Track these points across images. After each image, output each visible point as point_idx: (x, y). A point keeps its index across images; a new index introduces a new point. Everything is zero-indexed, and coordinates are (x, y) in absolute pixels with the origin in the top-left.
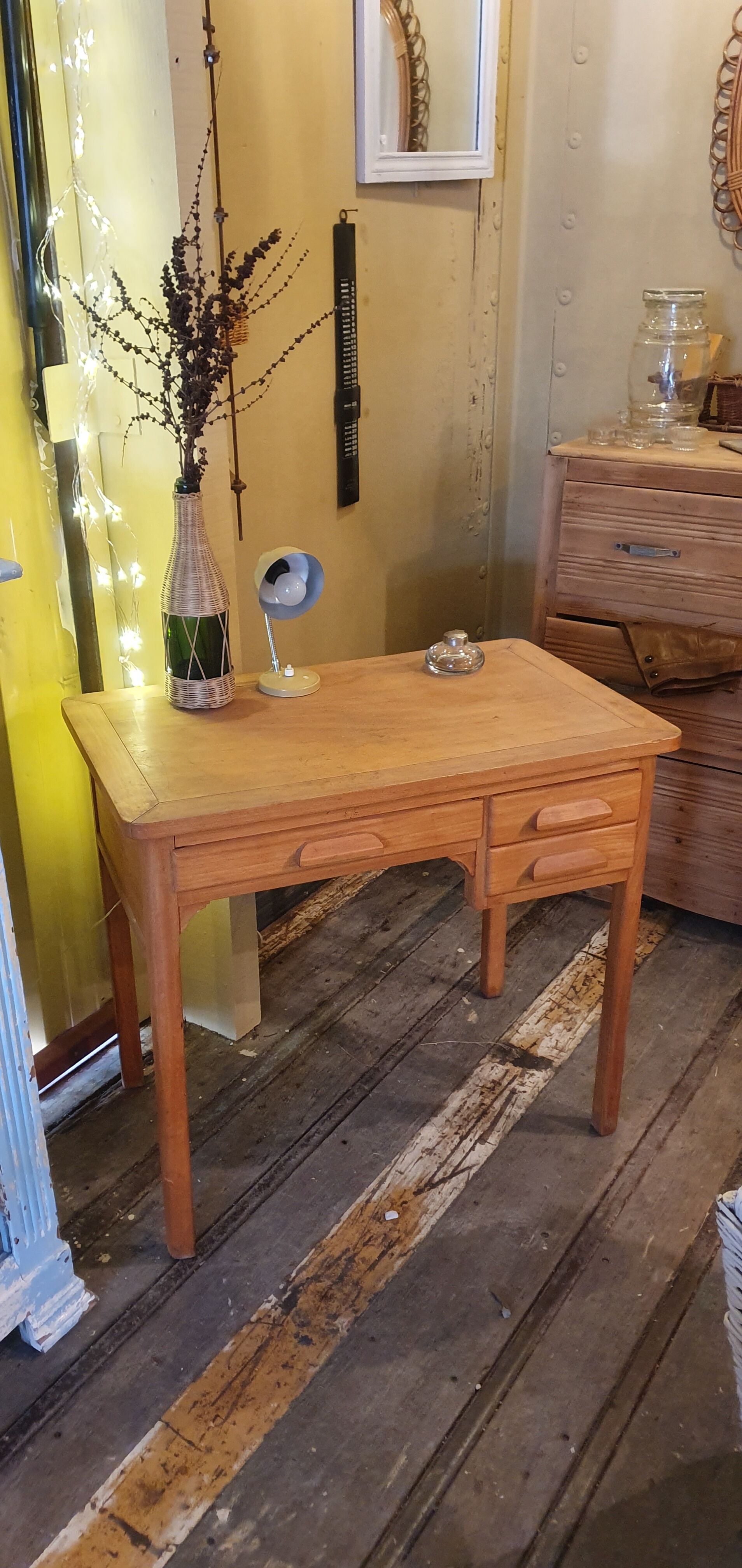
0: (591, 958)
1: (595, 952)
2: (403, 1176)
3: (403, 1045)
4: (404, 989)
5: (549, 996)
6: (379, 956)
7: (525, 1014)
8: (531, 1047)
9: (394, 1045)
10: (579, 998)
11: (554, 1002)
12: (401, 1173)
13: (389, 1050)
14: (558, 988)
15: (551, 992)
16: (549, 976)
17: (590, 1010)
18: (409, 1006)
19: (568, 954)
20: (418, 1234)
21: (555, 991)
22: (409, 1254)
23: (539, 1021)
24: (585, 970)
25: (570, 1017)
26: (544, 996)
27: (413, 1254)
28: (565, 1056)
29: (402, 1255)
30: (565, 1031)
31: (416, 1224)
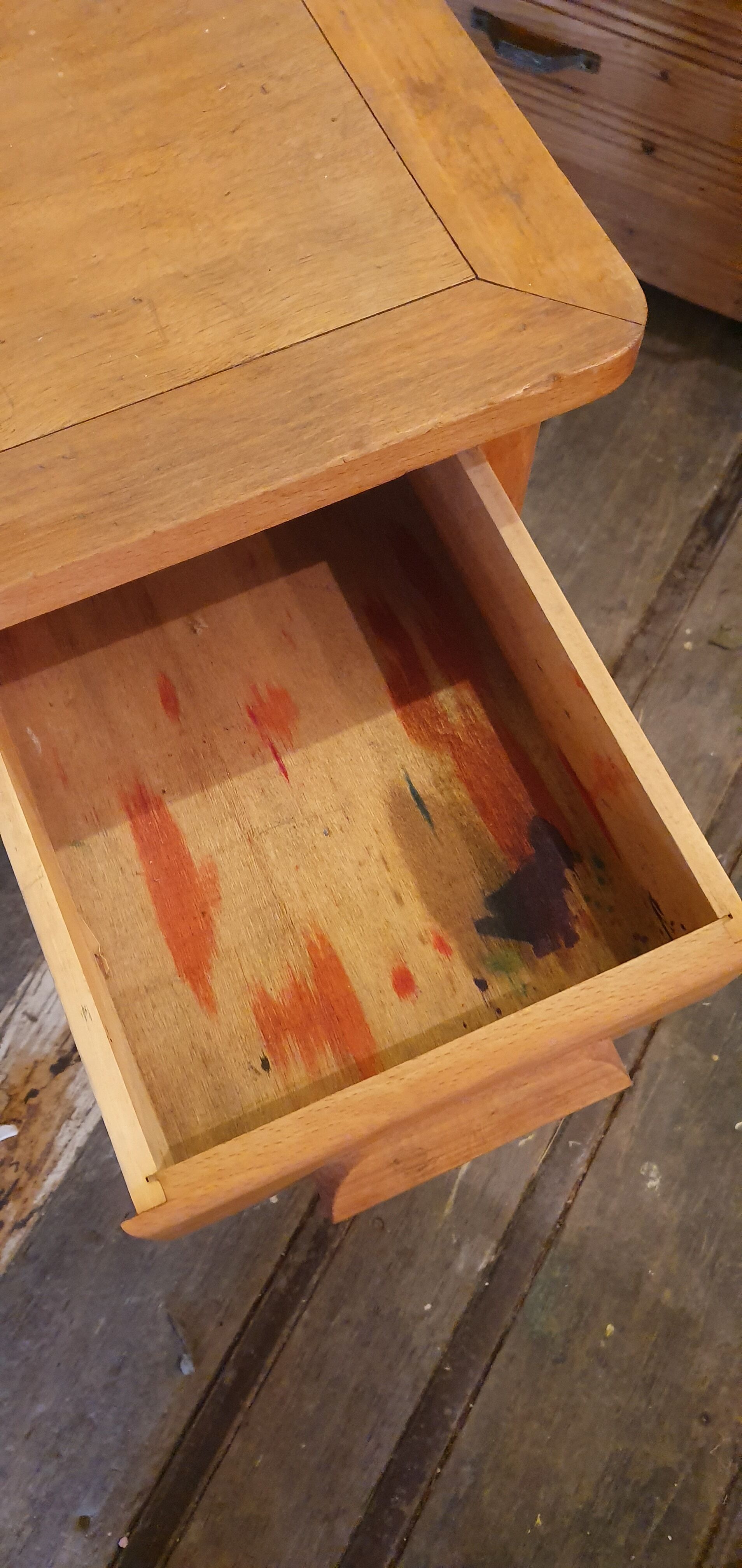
2: (35, 1027)
12: (33, 1019)
20: (50, 1171)
22: (32, 1221)
27: (38, 1222)
29: (19, 1225)
31: (50, 1145)
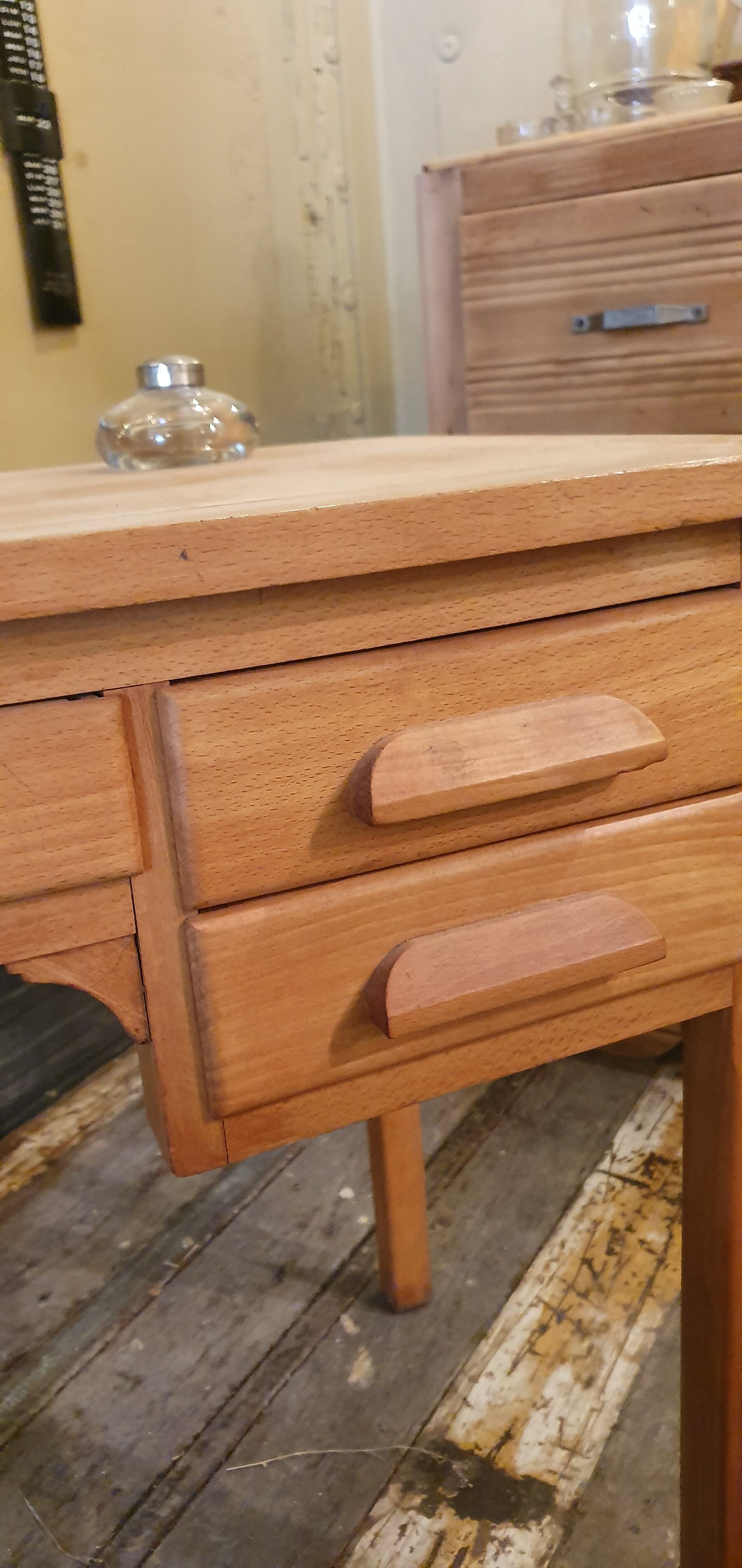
0: (618, 1184)
1: (623, 1169)
3: (187, 1469)
4: (214, 1302)
5: (537, 1290)
6: (171, 1223)
7: (484, 1347)
8: (499, 1447)
9: (162, 1476)
10: (601, 1289)
11: (547, 1305)
13: (150, 1490)
14: (554, 1266)
15: (540, 1280)
16: (534, 1237)
17: (631, 1321)
18: (216, 1353)
19: (570, 1178)
21: (547, 1275)
23: (515, 1365)
24: (609, 1216)
25: (586, 1344)
26: (526, 1292)
28: (585, 1467)
30: (578, 1387)
